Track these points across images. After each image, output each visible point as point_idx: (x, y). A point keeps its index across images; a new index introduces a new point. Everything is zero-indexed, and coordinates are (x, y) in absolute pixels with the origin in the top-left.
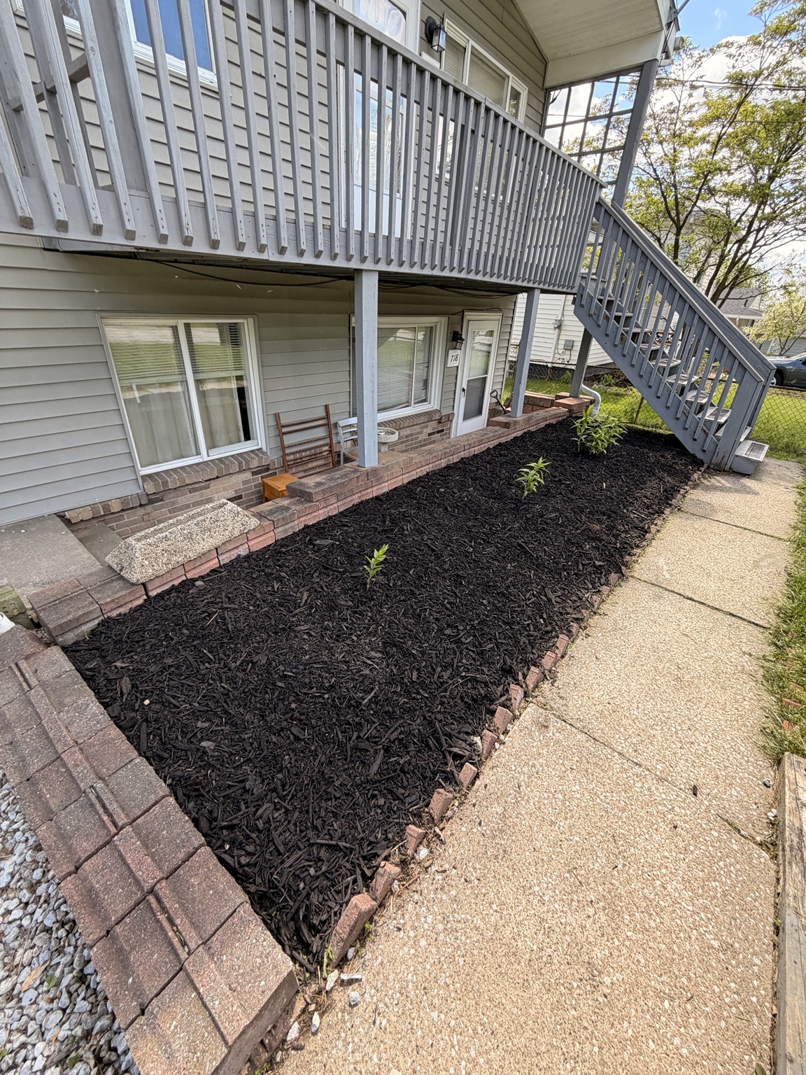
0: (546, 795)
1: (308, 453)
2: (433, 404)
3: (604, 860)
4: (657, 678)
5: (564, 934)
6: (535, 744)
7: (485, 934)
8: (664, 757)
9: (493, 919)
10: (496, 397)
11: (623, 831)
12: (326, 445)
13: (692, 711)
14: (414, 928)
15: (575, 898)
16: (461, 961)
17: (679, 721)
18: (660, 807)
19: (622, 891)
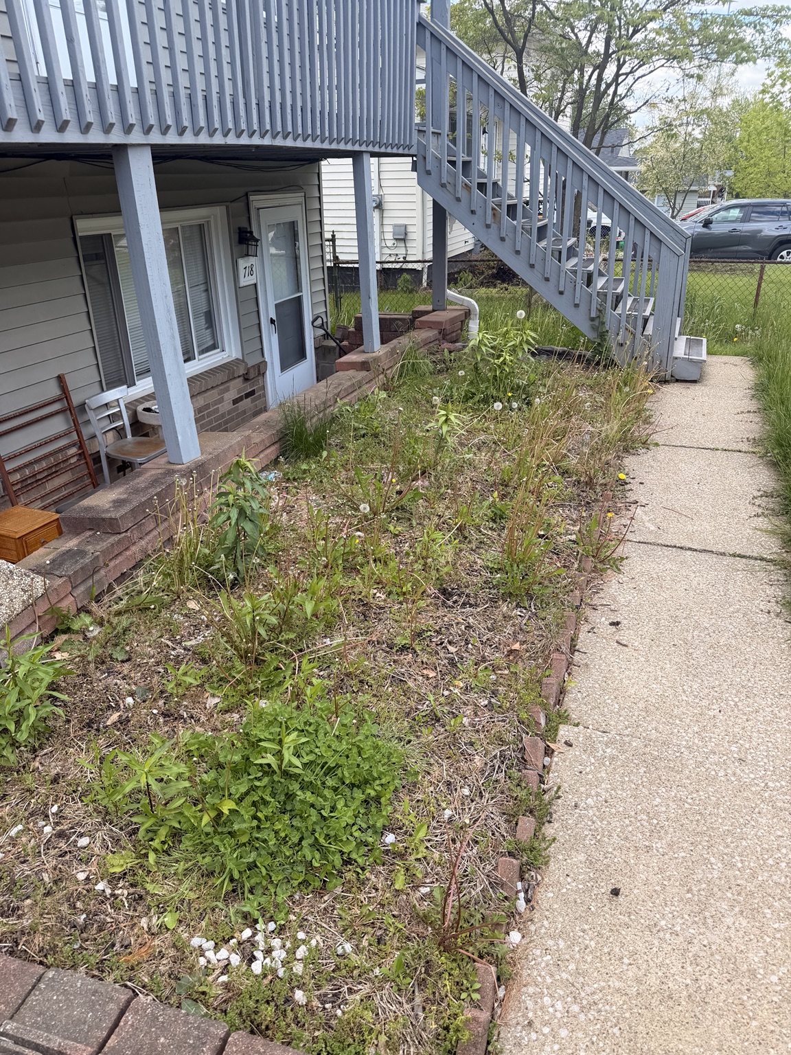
0: (627, 822)
1: (44, 464)
2: (230, 351)
3: (719, 865)
4: (691, 651)
5: (712, 955)
6: (588, 770)
7: (629, 992)
8: (735, 736)
9: (630, 974)
10: (322, 327)
11: (727, 828)
12: (74, 445)
13: (743, 677)
14: (547, 1024)
15: (707, 914)
16: (616, 1030)
17: (734, 691)
18: (753, 789)
19: (750, 887)
